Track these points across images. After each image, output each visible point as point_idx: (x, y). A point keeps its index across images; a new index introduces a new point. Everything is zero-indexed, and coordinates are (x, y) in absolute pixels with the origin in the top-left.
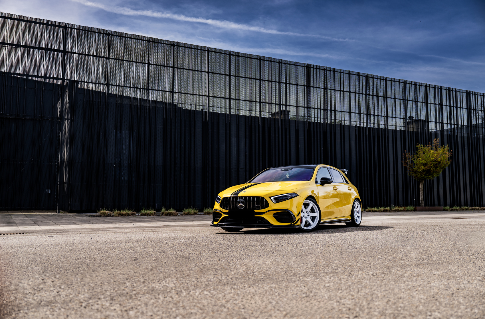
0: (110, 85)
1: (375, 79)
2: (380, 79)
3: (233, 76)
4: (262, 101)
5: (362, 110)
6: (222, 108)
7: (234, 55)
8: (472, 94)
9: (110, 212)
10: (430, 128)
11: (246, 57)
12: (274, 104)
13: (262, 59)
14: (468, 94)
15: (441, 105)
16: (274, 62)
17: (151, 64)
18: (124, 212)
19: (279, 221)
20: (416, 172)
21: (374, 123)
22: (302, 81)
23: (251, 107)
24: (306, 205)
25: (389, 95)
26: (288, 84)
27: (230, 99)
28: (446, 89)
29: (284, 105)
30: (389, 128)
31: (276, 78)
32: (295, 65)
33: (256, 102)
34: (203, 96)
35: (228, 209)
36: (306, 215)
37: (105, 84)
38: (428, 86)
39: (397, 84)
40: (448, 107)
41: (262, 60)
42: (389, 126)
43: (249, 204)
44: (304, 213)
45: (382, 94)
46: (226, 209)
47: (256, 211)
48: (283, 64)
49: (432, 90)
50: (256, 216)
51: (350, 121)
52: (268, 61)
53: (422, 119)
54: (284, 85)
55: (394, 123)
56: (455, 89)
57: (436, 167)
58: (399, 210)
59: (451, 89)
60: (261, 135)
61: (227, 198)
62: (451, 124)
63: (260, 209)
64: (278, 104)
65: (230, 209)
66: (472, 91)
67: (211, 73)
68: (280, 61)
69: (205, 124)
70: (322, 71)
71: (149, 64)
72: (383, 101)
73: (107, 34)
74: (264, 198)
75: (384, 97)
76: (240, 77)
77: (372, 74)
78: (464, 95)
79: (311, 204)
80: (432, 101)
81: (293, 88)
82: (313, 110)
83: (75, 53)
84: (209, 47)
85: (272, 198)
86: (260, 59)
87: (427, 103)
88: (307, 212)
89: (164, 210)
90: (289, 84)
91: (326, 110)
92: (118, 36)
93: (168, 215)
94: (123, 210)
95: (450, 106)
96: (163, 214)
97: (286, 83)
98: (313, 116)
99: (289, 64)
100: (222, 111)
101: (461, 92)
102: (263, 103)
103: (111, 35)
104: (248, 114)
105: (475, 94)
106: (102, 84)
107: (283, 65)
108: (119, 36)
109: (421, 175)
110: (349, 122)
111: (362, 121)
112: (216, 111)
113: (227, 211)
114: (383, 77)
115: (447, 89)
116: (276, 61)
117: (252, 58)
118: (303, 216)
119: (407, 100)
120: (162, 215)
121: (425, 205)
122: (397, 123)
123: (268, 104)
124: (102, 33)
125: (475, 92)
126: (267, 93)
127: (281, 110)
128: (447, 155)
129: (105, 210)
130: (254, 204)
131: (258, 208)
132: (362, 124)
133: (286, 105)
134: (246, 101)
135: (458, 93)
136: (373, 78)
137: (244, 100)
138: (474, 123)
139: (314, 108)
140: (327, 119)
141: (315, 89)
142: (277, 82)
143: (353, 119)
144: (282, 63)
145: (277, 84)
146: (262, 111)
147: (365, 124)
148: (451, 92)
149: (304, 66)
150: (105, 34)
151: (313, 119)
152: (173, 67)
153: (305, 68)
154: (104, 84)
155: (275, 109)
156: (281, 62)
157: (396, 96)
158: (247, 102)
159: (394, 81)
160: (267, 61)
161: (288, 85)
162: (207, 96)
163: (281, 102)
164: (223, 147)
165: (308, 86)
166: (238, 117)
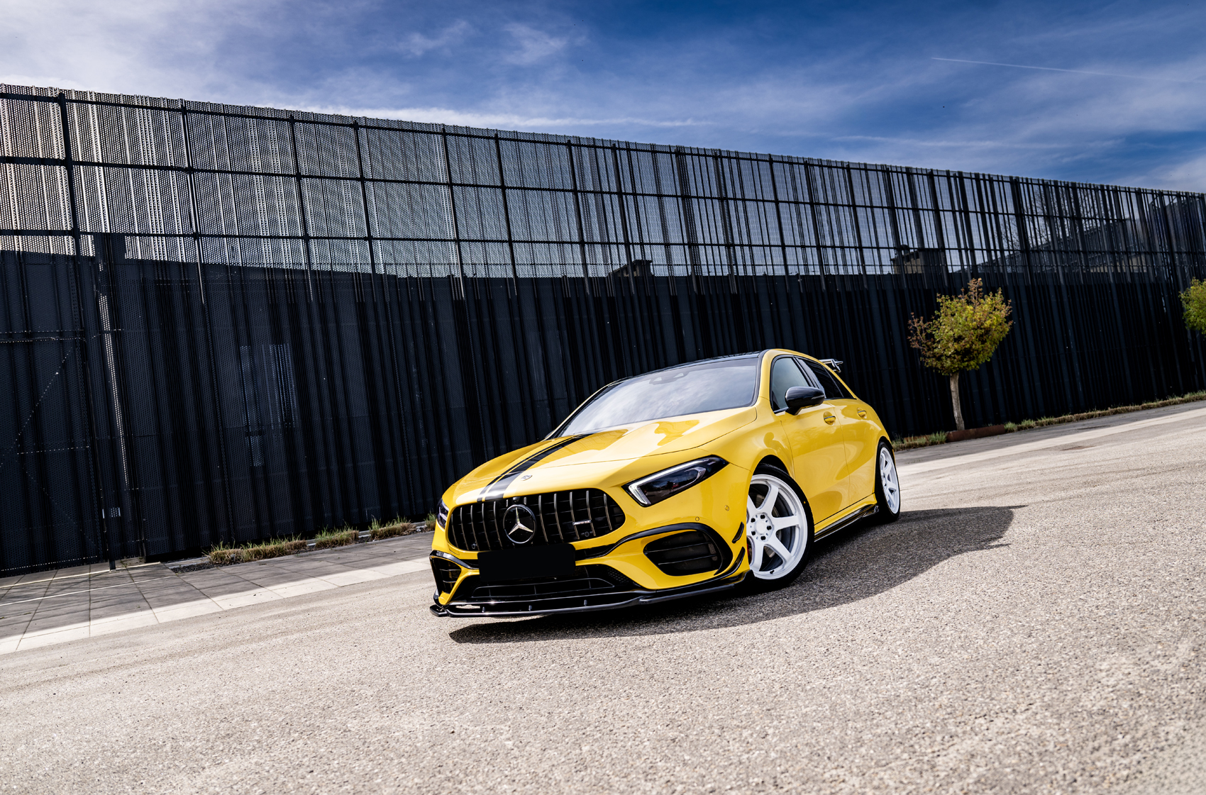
0: (205, 236)
1: (826, 170)
2: (837, 167)
3: (511, 188)
4: (586, 240)
5: (807, 238)
6: (494, 264)
7: (506, 139)
8: (1023, 183)
9: (236, 550)
10: (949, 263)
11: (535, 142)
12: (614, 243)
13: (572, 142)
14: (1015, 183)
15: (967, 212)
16: (600, 147)
17: (304, 176)
18: (272, 546)
19: (670, 570)
20: (939, 358)
21: (836, 265)
22: (669, 185)
23: (563, 256)
24: (757, 493)
25: (859, 201)
26: (640, 195)
27: (510, 242)
28: (971, 179)
29: (638, 244)
30: (868, 273)
31: (611, 185)
32: (648, 151)
33: (571, 243)
34: (445, 240)
35: (476, 550)
36: (761, 526)
37: (192, 236)
38: (935, 173)
39: (872, 175)
40: (979, 215)
41: (574, 145)
42: (867, 267)
43: (549, 520)
44: (753, 520)
45: (845, 198)
46: (471, 549)
47: (579, 545)
48: (622, 152)
49: (944, 181)
50: (579, 563)
51: (786, 266)
52: (588, 146)
53: (931, 247)
54: (630, 198)
55: (877, 259)
56: (989, 175)
57: (983, 342)
58: (916, 445)
59: (981, 177)
60: (593, 316)
61: (466, 507)
62: (989, 251)
63: (591, 536)
64: (622, 244)
65: (482, 546)
66: (1020, 176)
67: (458, 185)
68: (614, 145)
69: (458, 306)
70: (710, 160)
71: (299, 177)
72: (847, 214)
73: (178, 110)
74: (601, 493)
75: (849, 206)
76: (528, 189)
77: (819, 158)
78: (1008, 186)
79: (776, 487)
80: (948, 206)
81: (652, 203)
82: (702, 249)
83: (98, 164)
84: (444, 125)
85: (633, 488)
86: (569, 145)
87: (937, 211)
88: (763, 517)
89: (375, 526)
90: (643, 195)
91: (729, 245)
92: (208, 113)
93: (386, 536)
94: (268, 542)
95: (983, 213)
96: (374, 535)
97: (635, 194)
98: (703, 262)
99: (636, 150)
100: (497, 273)
101: (1001, 180)
102: (588, 243)
103: (190, 111)
104: (558, 274)
105: (1027, 184)
106: (184, 236)
107: (624, 153)
108: (212, 113)
109: (952, 362)
110: (783, 267)
111: (810, 262)
112: (481, 273)
113: (473, 555)
114: (842, 163)
115: (973, 176)
116: (605, 145)
117: (549, 143)
118: (754, 533)
119: (898, 208)
120: (373, 537)
121: (967, 427)
122: (883, 259)
123: (600, 246)
124: (164, 109)
125: (1027, 179)
126: (594, 220)
127: (633, 260)
128: (1003, 311)
129: (224, 546)
130: (565, 518)
131: (585, 533)
132: (811, 268)
133: (642, 244)
134: (549, 242)
135: (995, 184)
136: (821, 166)
137: (544, 242)
138: (1032, 243)
139: (705, 245)
140: (736, 265)
141: (702, 201)
142: (614, 193)
143: (791, 259)
144: (620, 149)
145: (615, 198)
146: (588, 262)
147: (817, 268)
148: (982, 182)
149: (671, 153)
150: (173, 110)
151: (704, 269)
152: (362, 180)
153: (674, 156)
154: (189, 236)
155: (619, 258)
156: (617, 146)
157: (874, 201)
158: (551, 245)
159: (866, 170)
160: (585, 146)
161: (640, 198)
162: (454, 240)
163: (630, 239)
164: (508, 356)
165: (686, 197)
166: (535, 282)
